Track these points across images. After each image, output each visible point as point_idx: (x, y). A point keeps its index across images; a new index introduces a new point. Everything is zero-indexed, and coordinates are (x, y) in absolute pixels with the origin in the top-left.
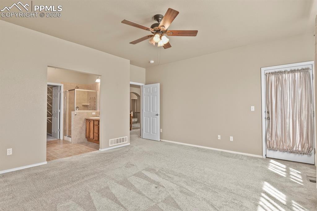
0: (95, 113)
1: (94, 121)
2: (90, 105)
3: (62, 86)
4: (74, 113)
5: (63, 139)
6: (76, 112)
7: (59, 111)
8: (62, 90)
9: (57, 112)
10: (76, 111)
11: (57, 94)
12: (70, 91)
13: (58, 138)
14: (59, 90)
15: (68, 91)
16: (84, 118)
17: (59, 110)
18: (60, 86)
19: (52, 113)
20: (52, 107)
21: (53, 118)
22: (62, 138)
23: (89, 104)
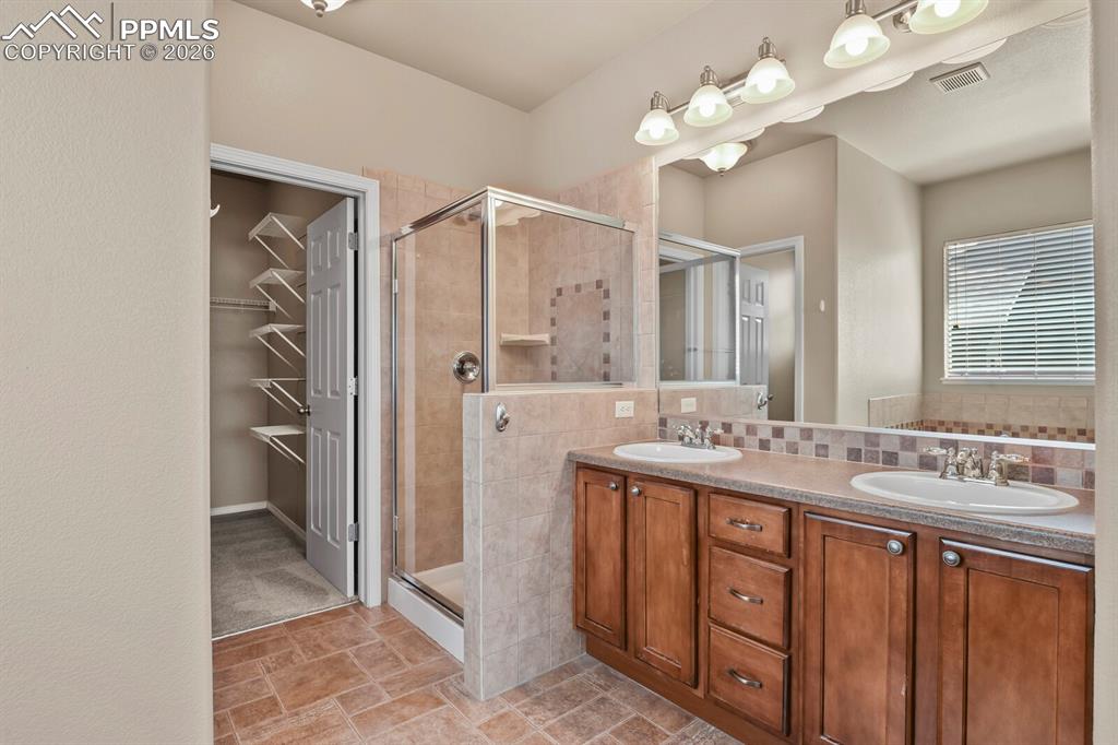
0: (631, 403)
1: (696, 494)
2: (553, 340)
3: (372, 188)
4: (489, 413)
5: (385, 602)
6: (501, 400)
7: (351, 390)
8: (372, 229)
9: (340, 393)
10: (496, 391)
11: (338, 262)
12: (423, 232)
13: (350, 592)
14: (350, 228)
15: (406, 229)
16: (562, 453)
17: (351, 381)
18: (356, 200)
19: (303, 399)
20: (302, 361)
21: (311, 431)
22: (373, 599)
23: (545, 338)
